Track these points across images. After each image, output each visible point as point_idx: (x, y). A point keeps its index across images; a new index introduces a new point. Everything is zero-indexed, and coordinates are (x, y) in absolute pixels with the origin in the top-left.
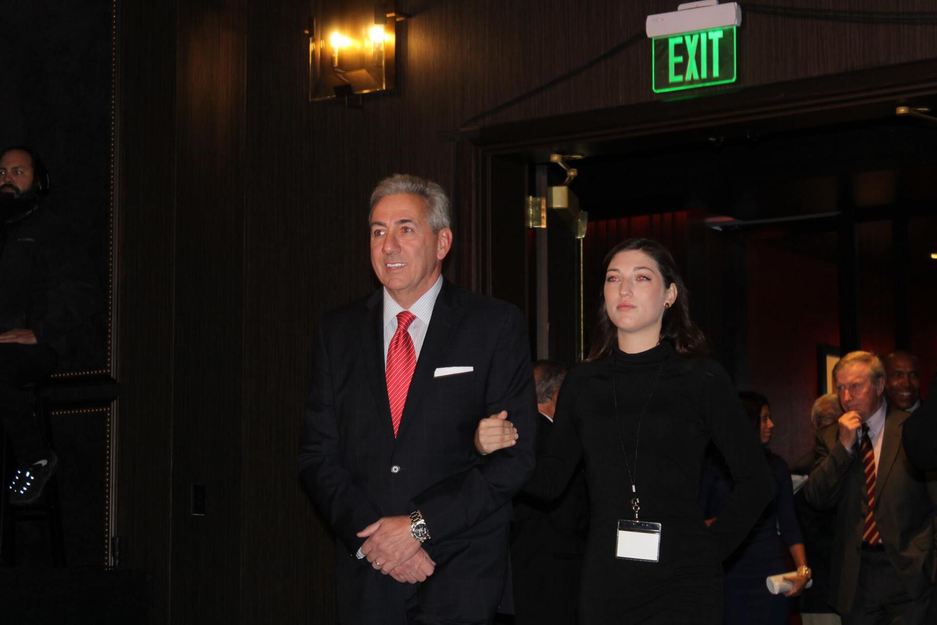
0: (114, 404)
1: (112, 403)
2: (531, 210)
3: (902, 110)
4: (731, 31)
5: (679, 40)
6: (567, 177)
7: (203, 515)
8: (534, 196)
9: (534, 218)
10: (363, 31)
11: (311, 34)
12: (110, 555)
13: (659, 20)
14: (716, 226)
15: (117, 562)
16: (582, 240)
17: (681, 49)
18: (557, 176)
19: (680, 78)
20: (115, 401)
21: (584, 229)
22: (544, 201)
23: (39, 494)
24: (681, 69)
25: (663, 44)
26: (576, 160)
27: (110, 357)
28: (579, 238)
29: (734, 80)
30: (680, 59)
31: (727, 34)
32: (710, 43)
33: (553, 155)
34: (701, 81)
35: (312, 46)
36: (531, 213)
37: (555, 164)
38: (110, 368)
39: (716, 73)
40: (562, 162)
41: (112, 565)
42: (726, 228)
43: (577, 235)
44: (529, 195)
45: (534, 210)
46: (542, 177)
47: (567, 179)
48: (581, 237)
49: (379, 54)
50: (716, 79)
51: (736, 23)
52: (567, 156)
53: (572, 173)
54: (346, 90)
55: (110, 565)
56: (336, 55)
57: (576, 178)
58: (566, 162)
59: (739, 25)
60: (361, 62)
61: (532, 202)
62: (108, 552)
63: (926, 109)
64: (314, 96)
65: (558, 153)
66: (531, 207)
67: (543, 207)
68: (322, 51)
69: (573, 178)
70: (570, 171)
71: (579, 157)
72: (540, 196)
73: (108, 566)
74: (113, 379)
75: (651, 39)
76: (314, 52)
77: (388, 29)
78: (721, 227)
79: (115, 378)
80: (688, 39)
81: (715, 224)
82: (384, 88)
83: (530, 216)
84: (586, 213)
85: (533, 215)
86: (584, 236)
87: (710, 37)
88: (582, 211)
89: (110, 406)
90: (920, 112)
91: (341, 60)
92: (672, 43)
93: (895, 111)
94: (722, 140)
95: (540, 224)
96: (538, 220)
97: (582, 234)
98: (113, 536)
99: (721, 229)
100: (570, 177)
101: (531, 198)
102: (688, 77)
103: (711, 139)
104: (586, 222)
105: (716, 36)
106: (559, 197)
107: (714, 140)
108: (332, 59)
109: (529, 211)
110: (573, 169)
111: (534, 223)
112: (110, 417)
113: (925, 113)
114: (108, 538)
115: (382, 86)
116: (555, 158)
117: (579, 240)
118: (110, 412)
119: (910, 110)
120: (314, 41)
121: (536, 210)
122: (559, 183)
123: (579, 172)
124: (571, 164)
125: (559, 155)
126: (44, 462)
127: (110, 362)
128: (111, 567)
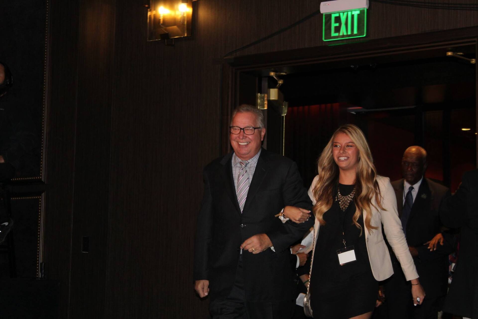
0: (43, 194)
1: (42, 194)
2: (259, 100)
3: (449, 54)
4: (364, 11)
5: (337, 15)
6: (277, 84)
7: (87, 252)
8: (261, 93)
9: (260, 104)
10: (176, 6)
11: (149, 7)
12: (39, 272)
13: (326, 4)
14: (353, 112)
15: (43, 275)
16: (284, 116)
17: (338, 19)
18: (273, 84)
19: (337, 34)
20: (44, 193)
21: (286, 111)
22: (266, 95)
23: (3, 240)
24: (338, 29)
25: (329, 16)
26: (282, 75)
27: (42, 170)
28: (283, 115)
29: (365, 36)
30: (337, 25)
31: (362, 12)
32: (353, 16)
33: (271, 73)
34: (348, 36)
35: (149, 14)
36: (259, 102)
37: (272, 77)
38: (41, 176)
39: (355, 32)
40: (276, 76)
41: (40, 277)
42: (358, 113)
43: (282, 115)
44: (258, 93)
45: (260, 100)
46: (265, 84)
47: (278, 85)
48: (284, 115)
49: (183, 18)
50: (356, 35)
51: (366, 7)
52: (278, 73)
53: (281, 82)
54: (166, 36)
55: (39, 277)
56: (161, 18)
57: (282, 85)
58: (278, 76)
59: (368, 8)
60: (174, 22)
61: (260, 96)
62: (38, 271)
63: (462, 54)
64: (150, 39)
65: (273, 71)
66: (259, 99)
67: (266, 98)
68: (155, 16)
69: (280, 85)
70: (279, 81)
71: (284, 74)
72: (264, 93)
73: (38, 278)
74: (43, 182)
75: (322, 14)
76: (150, 16)
77: (188, 5)
78: (355, 112)
79: (44, 181)
80: (341, 14)
81: (353, 110)
82: (186, 35)
83: (259, 103)
84: (287, 103)
85: (260, 103)
86: (285, 115)
87: (353, 14)
88: (285, 102)
89: (41, 196)
90: (459, 55)
91: (164, 21)
92: (333, 16)
93: (446, 54)
94: (357, 67)
95: (264, 107)
96: (263, 106)
97: (285, 114)
98: (41, 262)
99: (355, 114)
100: (280, 84)
101: (259, 94)
102: (341, 34)
103: (351, 66)
104: (287, 107)
105: (356, 13)
106: (274, 94)
107: (353, 66)
108: (159, 20)
109: (258, 101)
110: (281, 80)
111: (260, 107)
112: (41, 201)
113: (461, 55)
114: (38, 263)
115: (184, 35)
116: (272, 74)
117: (283, 117)
118: (41, 198)
119: (453, 54)
120: (150, 11)
121: (262, 101)
122: (274, 87)
123: (284, 82)
124: (280, 77)
125: (274, 73)
126: (6, 224)
127: (42, 173)
128: (40, 278)
